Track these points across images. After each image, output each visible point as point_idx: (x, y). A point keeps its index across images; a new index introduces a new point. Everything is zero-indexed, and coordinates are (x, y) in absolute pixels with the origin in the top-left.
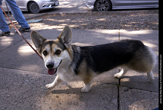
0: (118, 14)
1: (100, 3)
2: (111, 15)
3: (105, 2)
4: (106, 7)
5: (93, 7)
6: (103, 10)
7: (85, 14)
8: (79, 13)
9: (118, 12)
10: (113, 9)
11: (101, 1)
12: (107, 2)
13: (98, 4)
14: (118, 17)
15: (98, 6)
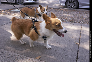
0: (83, 12)
1: (70, 2)
2: (78, 12)
3: (74, 2)
4: (75, 5)
5: (64, 4)
6: (72, 7)
7: (58, 9)
8: (53, 8)
9: (83, 10)
10: (79, 7)
11: (71, 1)
12: (75, 2)
13: (69, 3)
14: (83, 14)
15: (68, 4)
